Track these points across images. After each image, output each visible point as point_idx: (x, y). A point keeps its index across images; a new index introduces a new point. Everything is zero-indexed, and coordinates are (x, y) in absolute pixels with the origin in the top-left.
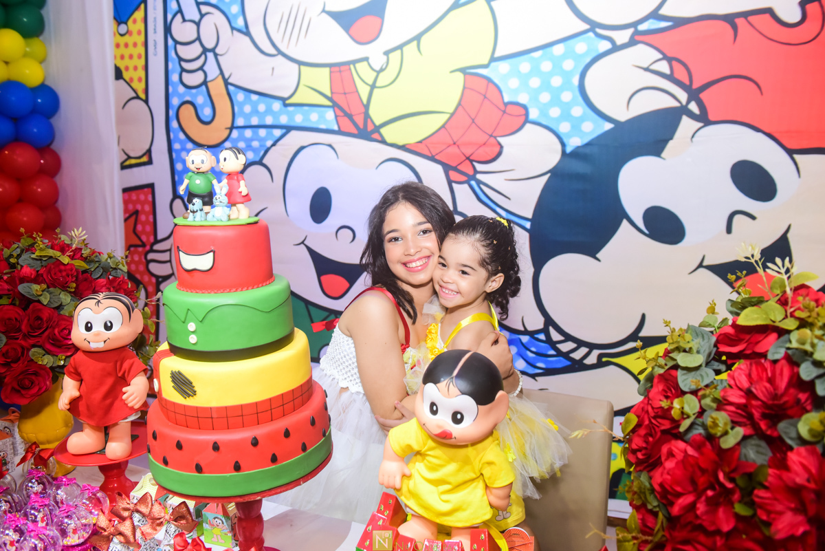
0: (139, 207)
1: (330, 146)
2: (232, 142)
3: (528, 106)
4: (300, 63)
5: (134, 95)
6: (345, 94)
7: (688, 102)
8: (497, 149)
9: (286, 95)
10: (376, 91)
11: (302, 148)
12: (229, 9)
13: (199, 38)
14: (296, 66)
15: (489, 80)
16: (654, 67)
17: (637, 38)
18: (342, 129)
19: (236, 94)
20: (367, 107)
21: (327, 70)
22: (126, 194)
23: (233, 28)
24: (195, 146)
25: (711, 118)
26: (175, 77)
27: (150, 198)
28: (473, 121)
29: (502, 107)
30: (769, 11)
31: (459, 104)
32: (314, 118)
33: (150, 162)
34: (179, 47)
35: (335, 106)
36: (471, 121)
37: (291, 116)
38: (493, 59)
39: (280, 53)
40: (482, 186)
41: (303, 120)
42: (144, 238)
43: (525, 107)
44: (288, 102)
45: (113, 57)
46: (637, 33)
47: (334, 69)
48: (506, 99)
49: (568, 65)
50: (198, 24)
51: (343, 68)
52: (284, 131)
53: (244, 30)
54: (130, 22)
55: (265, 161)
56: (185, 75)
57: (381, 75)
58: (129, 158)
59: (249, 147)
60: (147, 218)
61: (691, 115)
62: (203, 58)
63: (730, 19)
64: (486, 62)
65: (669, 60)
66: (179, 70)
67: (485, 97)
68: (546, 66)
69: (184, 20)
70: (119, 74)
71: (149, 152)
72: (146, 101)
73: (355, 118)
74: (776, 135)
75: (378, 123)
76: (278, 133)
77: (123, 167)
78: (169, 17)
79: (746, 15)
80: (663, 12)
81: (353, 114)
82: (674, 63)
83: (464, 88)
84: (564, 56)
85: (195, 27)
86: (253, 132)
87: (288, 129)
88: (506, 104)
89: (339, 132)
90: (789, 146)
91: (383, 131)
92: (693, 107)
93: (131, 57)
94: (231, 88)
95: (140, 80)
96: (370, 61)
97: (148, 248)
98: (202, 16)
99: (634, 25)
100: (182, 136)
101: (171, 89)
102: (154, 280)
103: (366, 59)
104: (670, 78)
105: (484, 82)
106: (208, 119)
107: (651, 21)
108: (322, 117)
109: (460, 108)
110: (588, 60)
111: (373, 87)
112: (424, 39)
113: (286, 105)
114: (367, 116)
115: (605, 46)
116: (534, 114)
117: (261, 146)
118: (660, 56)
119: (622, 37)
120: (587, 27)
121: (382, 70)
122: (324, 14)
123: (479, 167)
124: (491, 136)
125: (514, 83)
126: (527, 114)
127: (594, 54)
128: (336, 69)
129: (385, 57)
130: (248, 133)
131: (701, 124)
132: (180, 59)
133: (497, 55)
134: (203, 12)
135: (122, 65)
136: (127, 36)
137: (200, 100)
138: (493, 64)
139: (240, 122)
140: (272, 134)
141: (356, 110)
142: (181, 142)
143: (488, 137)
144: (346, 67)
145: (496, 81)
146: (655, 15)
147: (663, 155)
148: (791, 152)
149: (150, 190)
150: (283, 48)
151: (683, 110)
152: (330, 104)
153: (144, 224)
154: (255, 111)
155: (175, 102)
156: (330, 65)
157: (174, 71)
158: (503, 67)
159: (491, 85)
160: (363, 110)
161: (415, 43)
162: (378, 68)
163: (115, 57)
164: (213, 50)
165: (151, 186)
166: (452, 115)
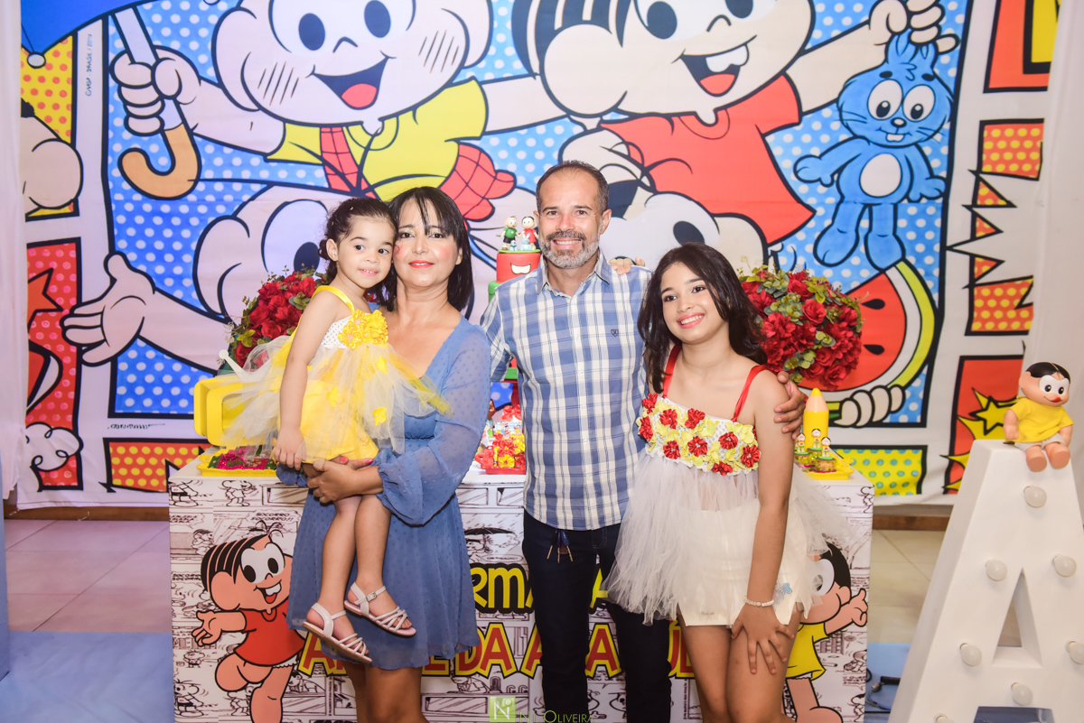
0: (54, 265)
1: (319, 202)
2: (197, 195)
3: (516, 174)
4: (285, 121)
5: (54, 137)
6: (337, 153)
7: (642, 177)
8: (490, 209)
9: (268, 150)
10: (370, 152)
11: (286, 204)
12: (197, 59)
13: (153, 83)
14: (281, 123)
15: (481, 151)
16: (616, 149)
17: (603, 125)
18: (333, 187)
19: (204, 146)
20: (360, 167)
21: (317, 129)
22: (34, 251)
23: (200, 78)
24: (145, 198)
25: (659, 189)
26: (118, 122)
27: (73, 254)
28: (467, 184)
29: (494, 174)
30: (694, 114)
31: (454, 170)
32: (301, 175)
33: (76, 213)
34: (123, 89)
35: (325, 164)
36: (465, 185)
37: (273, 172)
38: (484, 133)
39: (261, 108)
40: (475, 241)
41: (288, 176)
42: (61, 301)
43: (513, 175)
44: (269, 157)
45: (19, 91)
46: (602, 121)
47: (323, 130)
48: (497, 168)
49: (549, 142)
50: (153, 69)
51: (334, 130)
52: (264, 186)
53: (216, 82)
54: (49, 55)
55: (239, 216)
56: (131, 120)
57: (376, 139)
58: (40, 207)
59: (220, 200)
60: (67, 278)
61: (644, 187)
62: (159, 104)
63: (668, 117)
64: (478, 135)
65: (627, 144)
66: (125, 114)
67: (478, 164)
68: (531, 142)
69: (133, 62)
70: (27, 110)
71: (75, 202)
72: (73, 145)
73: (348, 177)
74: (702, 203)
75: (372, 183)
76: (256, 188)
77: (29, 218)
78: (111, 56)
79: (679, 115)
80: (620, 107)
81: (346, 172)
82: (631, 147)
83: (459, 156)
84: (546, 136)
85: (149, 71)
86: (225, 186)
87: (269, 184)
88: (497, 172)
89: (330, 190)
90: (711, 211)
91: (377, 190)
92: (645, 180)
93: (49, 93)
94: (197, 139)
95: (63, 120)
96: (364, 125)
97: (66, 312)
98: (159, 61)
99: (600, 115)
100: (126, 186)
101: (111, 134)
102: (74, 349)
103: (361, 123)
104: (628, 157)
105: (478, 152)
106: (166, 170)
107: (613, 113)
108: (310, 174)
109: (455, 173)
110: (565, 140)
111: (367, 149)
112: (419, 110)
113: (267, 161)
114: (360, 176)
115: (579, 130)
116: (521, 181)
117: (235, 200)
118: (620, 141)
119: (591, 124)
120: (563, 113)
121: (377, 134)
122: (313, 77)
123: (473, 225)
124: (483, 198)
125: (503, 154)
126: (515, 181)
127: (570, 136)
128: (328, 130)
129: (380, 124)
130: (219, 187)
131: (651, 194)
132: (126, 103)
133: (488, 129)
134: (160, 57)
135: (33, 101)
136: (44, 68)
137: (154, 148)
138: (484, 137)
139: (208, 174)
140: (250, 189)
141: (349, 169)
142: (124, 192)
143: (480, 199)
144: (339, 129)
145: (488, 152)
146: (615, 109)
147: (624, 217)
148: (713, 216)
149: (74, 245)
150: (265, 104)
151: (638, 183)
152: (320, 162)
153: (61, 285)
154: (229, 165)
155: (117, 148)
156: (321, 126)
157: (116, 115)
158: (494, 140)
159: (483, 155)
160: (356, 170)
161: (411, 113)
162: (373, 133)
163: (22, 91)
164: (174, 98)
165: (76, 242)
166: (447, 178)
